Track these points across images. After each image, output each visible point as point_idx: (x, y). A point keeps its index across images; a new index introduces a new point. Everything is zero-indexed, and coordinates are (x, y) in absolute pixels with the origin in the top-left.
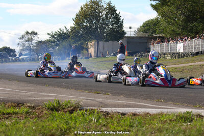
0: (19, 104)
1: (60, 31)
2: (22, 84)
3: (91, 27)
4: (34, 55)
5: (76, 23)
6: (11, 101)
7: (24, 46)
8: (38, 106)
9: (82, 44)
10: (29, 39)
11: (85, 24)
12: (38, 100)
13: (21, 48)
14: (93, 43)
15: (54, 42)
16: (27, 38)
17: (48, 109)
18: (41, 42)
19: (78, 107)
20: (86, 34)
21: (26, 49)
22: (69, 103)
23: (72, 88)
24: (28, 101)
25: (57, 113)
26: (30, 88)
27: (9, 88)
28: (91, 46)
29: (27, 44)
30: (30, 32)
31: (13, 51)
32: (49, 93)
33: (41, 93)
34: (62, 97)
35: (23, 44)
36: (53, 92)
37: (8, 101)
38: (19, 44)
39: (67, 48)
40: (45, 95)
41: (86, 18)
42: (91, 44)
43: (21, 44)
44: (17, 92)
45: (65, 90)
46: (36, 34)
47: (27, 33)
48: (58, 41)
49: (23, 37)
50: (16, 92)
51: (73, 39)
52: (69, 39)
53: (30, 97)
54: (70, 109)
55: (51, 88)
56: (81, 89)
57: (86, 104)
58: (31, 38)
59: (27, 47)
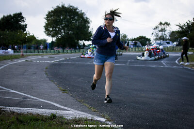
7: (158, 36)
10: (162, 29)
13: (155, 38)
16: (160, 29)
18: (173, 32)
21: (160, 39)
29: (160, 34)
30: (163, 23)
31: (149, 40)
35: (157, 34)
38: (153, 34)
43: (154, 34)
46: (167, 24)
47: (161, 24)
49: (156, 27)
58: (164, 29)
59: (161, 36)
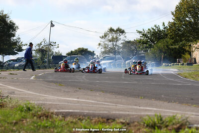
0: (109, 120)
1: (155, 28)
2: (108, 95)
3: (196, 23)
4: (119, 59)
5: (177, 18)
6: (98, 116)
8: (134, 122)
9: (184, 45)
10: (113, 38)
11: (187, 19)
12: (133, 115)
13: (103, 50)
14: (198, 44)
15: (146, 43)
16: (111, 37)
17: (147, 126)
18: (129, 42)
19: (186, 125)
20: (189, 32)
21: (110, 52)
22: (174, 119)
23: (175, 102)
24: (120, 116)
25: (159, 131)
26: (120, 100)
27: (93, 100)
28: (197, 48)
29: (110, 44)
30: (115, 30)
31: (92, 54)
32: (146, 106)
33: (135, 107)
34: (164, 112)
35: (105, 44)
36: (152, 106)
37: (94, 116)
38: (100, 44)
39: (164, 50)
40: (142, 110)
41: (189, 12)
42: (196, 46)
43: (102, 44)
44: (105, 105)
45: (166, 103)
46: (123, 32)
47: (111, 30)
48: (152, 41)
49: (105, 36)
50: (103, 104)
51: (172, 39)
52: (166, 39)
53: (121, 111)
54: (175, 126)
55: (147, 101)
56: (187, 103)
57: (196, 121)
58: (117, 38)
59: (111, 48)
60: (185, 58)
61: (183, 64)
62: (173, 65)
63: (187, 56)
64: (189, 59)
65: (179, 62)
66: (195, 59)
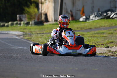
60: (29, 13)
61: (28, 24)
62: (12, 24)
63: (32, 10)
64: (35, 15)
65: (21, 20)
66: (46, 15)
